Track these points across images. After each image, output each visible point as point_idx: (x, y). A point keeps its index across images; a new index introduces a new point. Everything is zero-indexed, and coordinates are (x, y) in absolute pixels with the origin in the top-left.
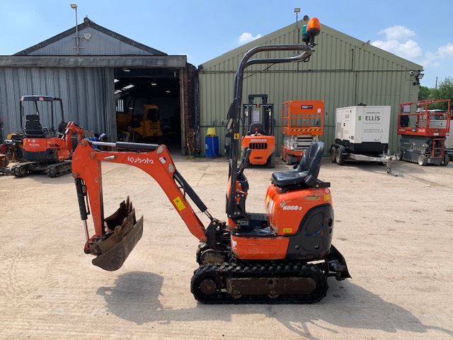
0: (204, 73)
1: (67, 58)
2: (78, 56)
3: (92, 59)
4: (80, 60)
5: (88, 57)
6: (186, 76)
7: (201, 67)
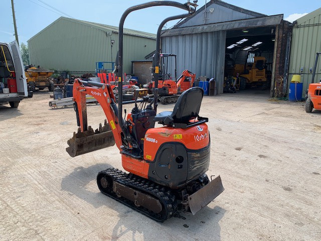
0: (298, 27)
1: (198, 27)
2: (205, 24)
3: (212, 26)
4: (205, 27)
5: (210, 25)
6: (281, 32)
7: (296, 22)
